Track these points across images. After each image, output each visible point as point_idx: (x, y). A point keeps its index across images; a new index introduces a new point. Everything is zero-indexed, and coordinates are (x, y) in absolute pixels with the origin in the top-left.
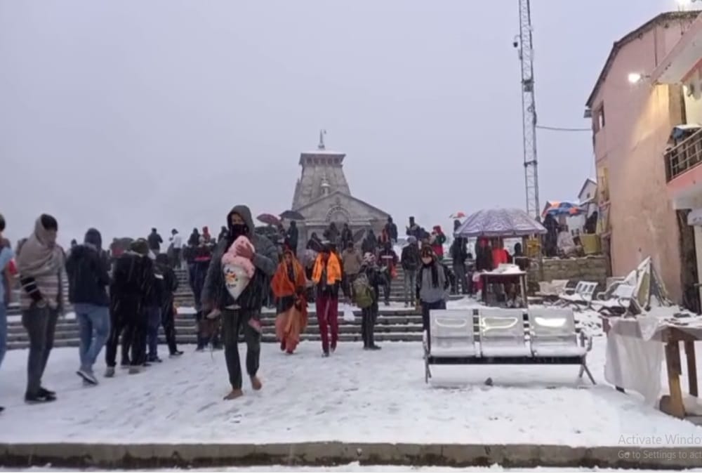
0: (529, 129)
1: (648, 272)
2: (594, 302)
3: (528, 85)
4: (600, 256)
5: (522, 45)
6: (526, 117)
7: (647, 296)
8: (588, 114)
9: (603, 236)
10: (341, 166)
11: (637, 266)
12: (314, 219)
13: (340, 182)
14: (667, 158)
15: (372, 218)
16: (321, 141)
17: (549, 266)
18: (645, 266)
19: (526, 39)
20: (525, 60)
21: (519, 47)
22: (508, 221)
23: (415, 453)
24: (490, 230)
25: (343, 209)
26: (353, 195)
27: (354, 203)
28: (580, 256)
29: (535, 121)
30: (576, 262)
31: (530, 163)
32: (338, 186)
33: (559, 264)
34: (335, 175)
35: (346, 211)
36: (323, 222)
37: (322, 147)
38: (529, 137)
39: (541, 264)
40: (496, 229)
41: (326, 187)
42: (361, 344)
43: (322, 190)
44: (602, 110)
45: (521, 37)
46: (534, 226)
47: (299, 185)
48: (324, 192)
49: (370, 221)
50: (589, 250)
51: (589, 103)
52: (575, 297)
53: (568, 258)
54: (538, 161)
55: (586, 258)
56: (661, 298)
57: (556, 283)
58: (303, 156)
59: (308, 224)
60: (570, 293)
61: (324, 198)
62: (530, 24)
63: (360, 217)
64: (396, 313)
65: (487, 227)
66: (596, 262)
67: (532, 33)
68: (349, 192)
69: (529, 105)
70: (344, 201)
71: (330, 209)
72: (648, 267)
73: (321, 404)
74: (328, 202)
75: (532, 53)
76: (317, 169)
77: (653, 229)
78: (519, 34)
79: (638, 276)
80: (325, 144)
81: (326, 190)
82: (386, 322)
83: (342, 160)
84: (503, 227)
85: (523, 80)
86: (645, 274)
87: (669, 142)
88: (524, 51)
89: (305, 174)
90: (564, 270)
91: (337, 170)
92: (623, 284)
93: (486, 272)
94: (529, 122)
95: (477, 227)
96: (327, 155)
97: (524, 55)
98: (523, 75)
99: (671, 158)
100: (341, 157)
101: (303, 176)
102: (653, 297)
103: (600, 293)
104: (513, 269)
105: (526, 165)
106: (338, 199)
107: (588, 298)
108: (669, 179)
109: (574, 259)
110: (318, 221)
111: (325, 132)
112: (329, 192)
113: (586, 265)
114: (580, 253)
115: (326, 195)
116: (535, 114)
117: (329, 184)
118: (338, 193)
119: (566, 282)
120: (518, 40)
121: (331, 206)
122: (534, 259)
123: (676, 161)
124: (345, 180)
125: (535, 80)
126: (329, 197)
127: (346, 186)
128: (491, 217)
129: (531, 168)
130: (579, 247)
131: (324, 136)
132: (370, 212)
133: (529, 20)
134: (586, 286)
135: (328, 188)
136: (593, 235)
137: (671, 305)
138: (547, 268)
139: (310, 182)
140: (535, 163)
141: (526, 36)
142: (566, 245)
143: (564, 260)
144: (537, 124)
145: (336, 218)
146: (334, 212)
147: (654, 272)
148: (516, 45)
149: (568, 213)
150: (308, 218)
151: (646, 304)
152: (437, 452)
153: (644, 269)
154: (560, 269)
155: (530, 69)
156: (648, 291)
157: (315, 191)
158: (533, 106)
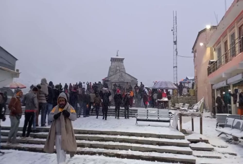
0: (175, 56)
1: (203, 102)
2: (188, 110)
3: (175, 43)
4: (194, 96)
5: (174, 31)
6: (175, 52)
7: (202, 109)
8: (192, 52)
9: (196, 90)
10: (123, 62)
11: (200, 100)
12: (114, 80)
13: (122, 67)
14: (208, 69)
15: (131, 80)
16: (117, 54)
17: (180, 99)
18: (202, 100)
19: (175, 29)
20: (174, 35)
21: (173, 31)
22: (167, 85)
23: (129, 134)
24: (162, 87)
25: (123, 77)
26: (126, 72)
27: (126, 75)
28: (189, 96)
29: (177, 54)
30: (187, 98)
31: (175, 67)
32: (122, 69)
33: (182, 98)
34: (121, 65)
35: (124, 77)
36: (117, 81)
37: (117, 56)
38: (175, 58)
39: (177, 98)
40: (163, 87)
41: (118, 69)
42: (124, 117)
43: (117, 70)
44: (196, 51)
45: (174, 28)
46: (174, 87)
47: (110, 68)
48: (117, 71)
49: (131, 81)
50: (192, 94)
51: (193, 49)
52: (183, 108)
53: (185, 96)
54: (177, 66)
55: (190, 97)
56: (206, 110)
57: (180, 104)
58: (111, 58)
59: (112, 81)
60: (183, 107)
61: (117, 73)
62: (176, 24)
63: (128, 79)
64: (134, 110)
65: (161, 86)
66: (193, 98)
67: (177, 27)
68: (125, 71)
69: (175, 49)
70: (123, 74)
71: (119, 76)
72: (203, 100)
73: (114, 127)
74: (118, 74)
75: (177, 33)
76: (116, 63)
77: (206, 89)
78: (173, 27)
79: (200, 103)
80: (118, 54)
81: (118, 70)
82: (131, 112)
83: (123, 60)
84: (165, 86)
85: (174, 41)
86: (202, 103)
87: (209, 64)
88: (174, 32)
89: (112, 64)
90: (184, 100)
91: (122, 64)
92: (196, 105)
93: (159, 100)
94: (175, 54)
95: (158, 86)
96: (119, 58)
97: (174, 34)
98: (174, 40)
99: (209, 69)
100: (123, 59)
101: (111, 65)
102: (204, 109)
103: (190, 108)
104: (166, 99)
105: (174, 67)
106: (122, 73)
107: (186, 109)
108: (208, 75)
109: (187, 97)
110: (115, 80)
111: (118, 51)
112: (119, 71)
113: (190, 99)
114: (189, 95)
115: (118, 72)
116: (177, 52)
117: (119, 68)
118: (122, 71)
119: (182, 104)
120: (173, 29)
121: (120, 75)
122: (175, 96)
123: (210, 70)
124: (124, 67)
125: (177, 41)
126: (119, 72)
127: (124, 69)
128: (162, 84)
129: (175, 68)
130: (188, 93)
131: (118, 52)
132: (131, 78)
133: (176, 23)
134: (187, 105)
135: (119, 69)
136: (193, 90)
137: (209, 112)
138: (179, 99)
139: (114, 67)
140: (176, 67)
141: (175, 28)
142: (185, 92)
143: (184, 97)
144: (178, 55)
145: (121, 80)
146: (120, 78)
147: (205, 102)
148: (172, 30)
149: (186, 83)
150: (113, 79)
151: (202, 111)
152: (133, 134)
153: (202, 101)
154: (183, 100)
155: (176, 38)
156: (203, 107)
157: (115, 70)
158: (176, 49)
